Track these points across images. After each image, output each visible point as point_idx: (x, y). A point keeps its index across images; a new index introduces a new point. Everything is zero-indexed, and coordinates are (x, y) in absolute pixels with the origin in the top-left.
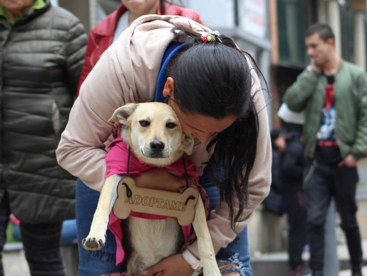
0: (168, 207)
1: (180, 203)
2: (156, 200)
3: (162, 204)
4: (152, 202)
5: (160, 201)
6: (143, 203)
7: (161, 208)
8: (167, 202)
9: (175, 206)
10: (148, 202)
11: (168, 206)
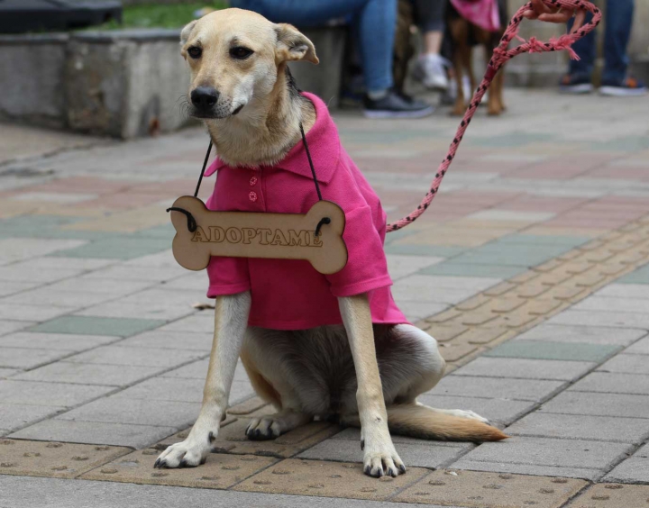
0: (284, 242)
1: (307, 232)
2: (253, 231)
3: (270, 238)
4: (247, 236)
5: (264, 232)
6: (229, 238)
7: (269, 246)
8: (278, 233)
9: (297, 239)
10: (239, 235)
11: (282, 239)
